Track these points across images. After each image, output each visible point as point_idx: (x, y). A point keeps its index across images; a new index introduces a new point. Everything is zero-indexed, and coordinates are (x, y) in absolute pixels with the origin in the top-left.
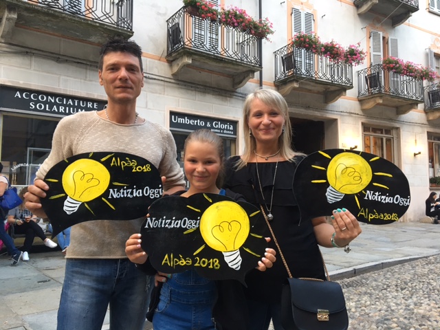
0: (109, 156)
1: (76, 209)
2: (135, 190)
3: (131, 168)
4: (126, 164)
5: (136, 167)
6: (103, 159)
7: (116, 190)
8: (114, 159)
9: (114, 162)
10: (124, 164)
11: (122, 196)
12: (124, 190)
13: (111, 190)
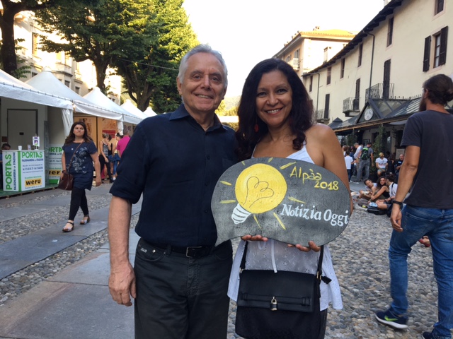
0: (290, 164)
1: (244, 219)
2: (313, 211)
3: (314, 183)
4: (308, 177)
5: (320, 182)
6: (283, 167)
7: (291, 206)
8: (295, 168)
9: (294, 173)
10: (306, 176)
11: (297, 215)
12: (300, 208)
13: (285, 205)
